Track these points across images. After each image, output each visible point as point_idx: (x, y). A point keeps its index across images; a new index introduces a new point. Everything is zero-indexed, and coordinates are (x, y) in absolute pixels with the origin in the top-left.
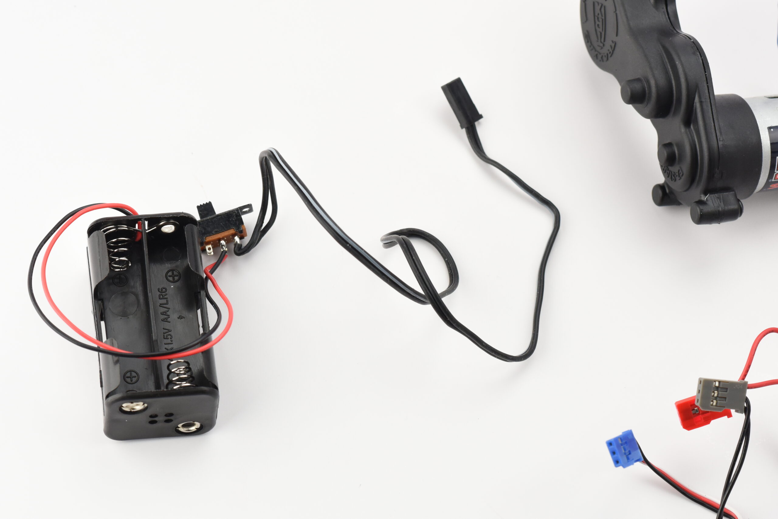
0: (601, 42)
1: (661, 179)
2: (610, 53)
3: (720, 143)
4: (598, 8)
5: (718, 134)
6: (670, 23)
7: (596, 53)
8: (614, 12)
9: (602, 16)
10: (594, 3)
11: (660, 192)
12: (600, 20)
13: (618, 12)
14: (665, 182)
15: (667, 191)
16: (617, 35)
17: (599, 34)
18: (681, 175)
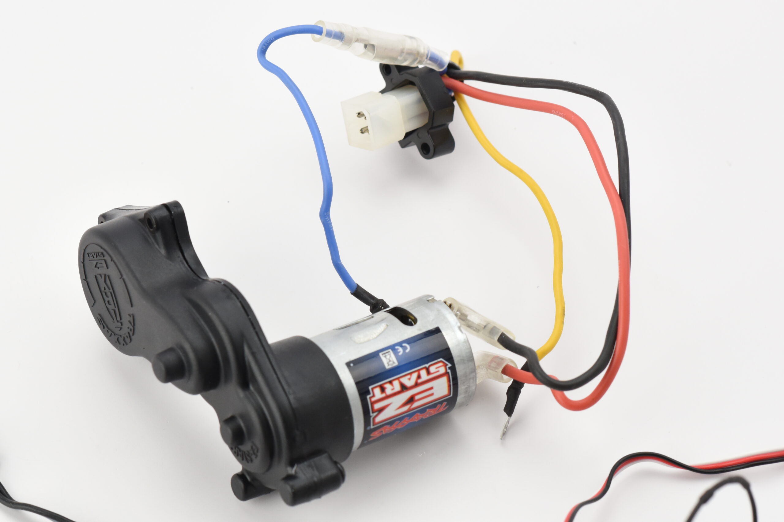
0: (118, 321)
1: (237, 467)
2: (131, 330)
3: (291, 397)
4: (102, 281)
5: (286, 387)
6: (192, 272)
7: (117, 336)
8: (120, 278)
9: (109, 289)
10: (96, 277)
11: (241, 483)
12: (109, 294)
13: (125, 277)
14: (243, 469)
15: (249, 479)
16: (132, 306)
17: (112, 312)
18: (255, 451)
